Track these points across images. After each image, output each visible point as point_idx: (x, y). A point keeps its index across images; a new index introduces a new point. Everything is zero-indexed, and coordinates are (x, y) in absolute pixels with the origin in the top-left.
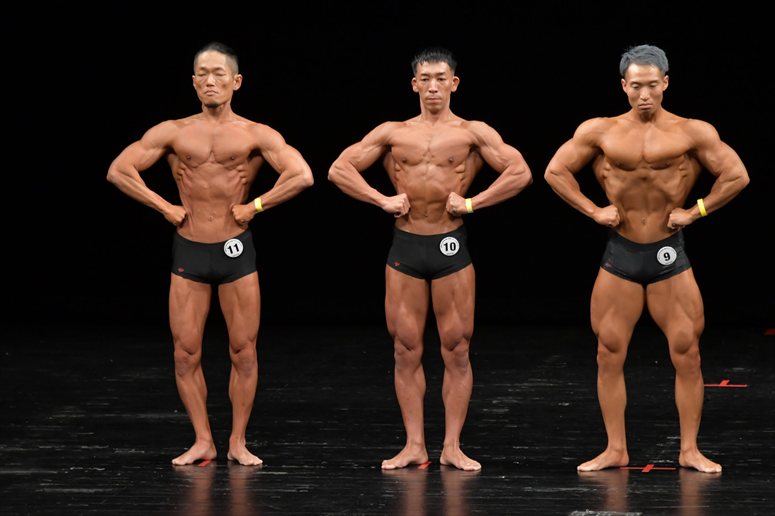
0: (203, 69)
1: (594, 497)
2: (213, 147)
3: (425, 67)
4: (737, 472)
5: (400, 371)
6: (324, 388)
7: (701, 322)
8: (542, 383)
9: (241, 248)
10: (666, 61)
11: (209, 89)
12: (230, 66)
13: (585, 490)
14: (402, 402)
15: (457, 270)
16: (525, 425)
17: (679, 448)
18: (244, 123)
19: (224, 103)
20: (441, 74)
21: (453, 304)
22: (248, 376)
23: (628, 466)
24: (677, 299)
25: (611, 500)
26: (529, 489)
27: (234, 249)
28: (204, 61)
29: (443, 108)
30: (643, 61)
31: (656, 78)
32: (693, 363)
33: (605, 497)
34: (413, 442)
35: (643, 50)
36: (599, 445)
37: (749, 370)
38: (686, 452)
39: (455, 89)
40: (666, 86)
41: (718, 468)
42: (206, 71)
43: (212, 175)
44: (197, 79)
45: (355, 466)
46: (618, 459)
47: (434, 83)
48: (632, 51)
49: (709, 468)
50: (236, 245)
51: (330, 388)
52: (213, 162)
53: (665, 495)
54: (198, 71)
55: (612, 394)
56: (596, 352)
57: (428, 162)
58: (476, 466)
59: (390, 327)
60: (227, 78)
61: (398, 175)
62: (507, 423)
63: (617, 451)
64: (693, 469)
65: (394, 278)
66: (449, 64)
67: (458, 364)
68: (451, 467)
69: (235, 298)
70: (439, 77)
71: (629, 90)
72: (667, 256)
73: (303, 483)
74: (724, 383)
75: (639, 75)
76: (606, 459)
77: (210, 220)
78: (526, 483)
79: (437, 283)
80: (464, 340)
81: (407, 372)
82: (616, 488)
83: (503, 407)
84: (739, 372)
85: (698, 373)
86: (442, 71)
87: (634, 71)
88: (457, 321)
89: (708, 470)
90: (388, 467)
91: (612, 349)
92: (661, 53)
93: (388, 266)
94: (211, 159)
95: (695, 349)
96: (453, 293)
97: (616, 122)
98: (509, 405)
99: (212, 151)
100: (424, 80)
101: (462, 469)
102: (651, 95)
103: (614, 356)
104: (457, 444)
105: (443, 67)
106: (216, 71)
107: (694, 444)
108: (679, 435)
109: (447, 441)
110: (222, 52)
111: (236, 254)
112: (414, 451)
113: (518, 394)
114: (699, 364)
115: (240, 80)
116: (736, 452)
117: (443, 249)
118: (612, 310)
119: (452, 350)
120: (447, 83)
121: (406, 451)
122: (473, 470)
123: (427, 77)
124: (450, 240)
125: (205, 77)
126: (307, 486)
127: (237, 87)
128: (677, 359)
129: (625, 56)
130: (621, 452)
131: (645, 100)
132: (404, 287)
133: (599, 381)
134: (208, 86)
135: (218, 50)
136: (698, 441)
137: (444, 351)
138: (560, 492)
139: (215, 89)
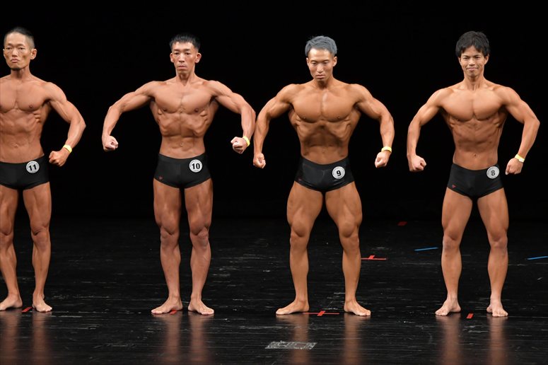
0: (10, 44)
1: (286, 333)
2: (17, 99)
3: (177, 46)
4: (379, 316)
5: (164, 249)
6: (107, 260)
7: (360, 217)
8: (252, 257)
9: (38, 167)
10: (335, 47)
11: (14, 58)
12: (29, 44)
13: (280, 328)
14: (165, 269)
15: (201, 182)
16: (241, 285)
17: (344, 300)
18: (38, 81)
19: (24, 68)
20: (187, 50)
21: (198, 205)
22: (43, 250)
23: (309, 312)
24: (345, 201)
25: (297, 335)
26: (243, 327)
27: (33, 168)
28: (12, 40)
29: (190, 74)
30: (320, 47)
31: (328, 58)
32: (354, 243)
33: (293, 332)
34: (173, 296)
35: (319, 39)
36: (290, 297)
37: (388, 249)
38: (347, 302)
39: (198, 61)
40: (335, 63)
41: (368, 313)
42: (12, 46)
43: (17, 118)
44: (6, 51)
45: (128, 312)
46: (302, 307)
47: (182, 56)
48: (313, 40)
49: (362, 312)
50: (35, 166)
51: (111, 260)
52: (17, 109)
53: (332, 331)
54: (6, 46)
55: (300, 265)
56: (289, 237)
57: (181, 112)
58: (211, 312)
59: (157, 220)
60: (26, 51)
61: (160, 117)
62: (228, 284)
63: (302, 302)
64: (352, 314)
65: (159, 187)
66: (193, 44)
67: (201, 245)
68: (195, 312)
69: (34, 198)
70: (186, 52)
71: (310, 66)
72: (339, 173)
73: (93, 323)
74: (371, 258)
75: (317, 56)
76: (294, 306)
77: (16, 147)
78: (240, 323)
79: (188, 191)
80: (205, 228)
81: (169, 249)
82: (301, 326)
83: (226, 273)
84: (381, 250)
85: (358, 251)
86: (188, 48)
87: (314, 53)
88: (200, 215)
89: (361, 314)
90: (158, 312)
91: (300, 235)
92: (332, 42)
93: (155, 180)
94: (16, 107)
95: (355, 234)
96: (198, 197)
97: (304, 88)
98: (230, 272)
99: (16, 102)
100: (177, 54)
101: (201, 314)
102: (324, 69)
103: (301, 239)
104: (199, 297)
105: (189, 45)
106: (19, 47)
107: (353, 297)
108: (344, 291)
109: (193, 295)
110: (23, 34)
111: (34, 171)
112: (173, 302)
113: (236, 264)
114: (358, 244)
115: (36, 53)
116: (378, 303)
117: (191, 168)
118: (301, 209)
119: (197, 234)
120: (191, 56)
121: (168, 301)
122: (208, 315)
123: (178, 52)
124: (196, 162)
125: (11, 50)
126: (95, 325)
127: (33, 57)
128: (344, 240)
129: (309, 42)
130: (304, 303)
131: (320, 72)
132: (167, 193)
133: (291, 256)
134: (13, 56)
135: (20, 32)
136: (357, 295)
137: (192, 236)
138: (264, 329)
139: (18, 58)
